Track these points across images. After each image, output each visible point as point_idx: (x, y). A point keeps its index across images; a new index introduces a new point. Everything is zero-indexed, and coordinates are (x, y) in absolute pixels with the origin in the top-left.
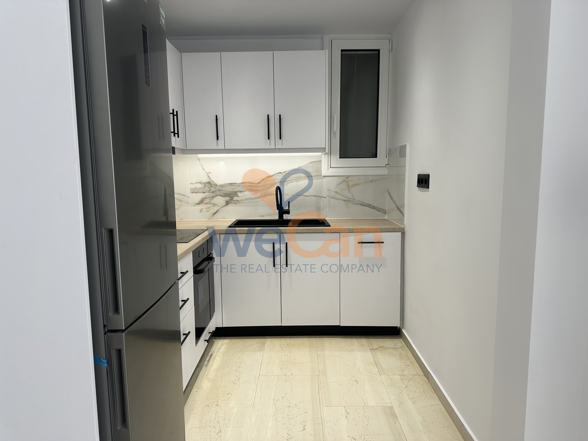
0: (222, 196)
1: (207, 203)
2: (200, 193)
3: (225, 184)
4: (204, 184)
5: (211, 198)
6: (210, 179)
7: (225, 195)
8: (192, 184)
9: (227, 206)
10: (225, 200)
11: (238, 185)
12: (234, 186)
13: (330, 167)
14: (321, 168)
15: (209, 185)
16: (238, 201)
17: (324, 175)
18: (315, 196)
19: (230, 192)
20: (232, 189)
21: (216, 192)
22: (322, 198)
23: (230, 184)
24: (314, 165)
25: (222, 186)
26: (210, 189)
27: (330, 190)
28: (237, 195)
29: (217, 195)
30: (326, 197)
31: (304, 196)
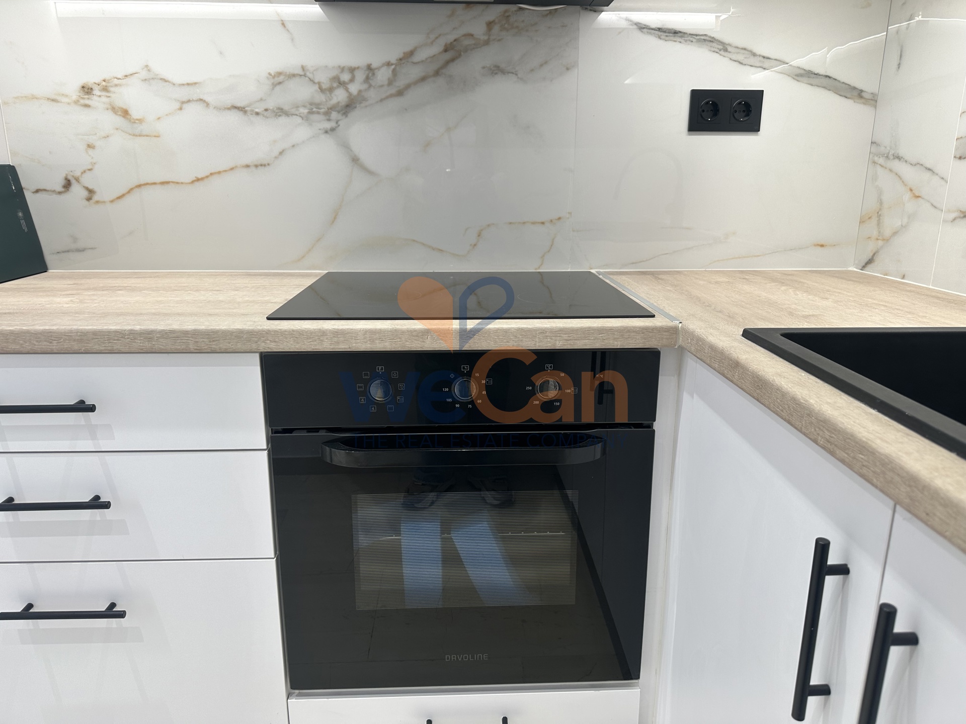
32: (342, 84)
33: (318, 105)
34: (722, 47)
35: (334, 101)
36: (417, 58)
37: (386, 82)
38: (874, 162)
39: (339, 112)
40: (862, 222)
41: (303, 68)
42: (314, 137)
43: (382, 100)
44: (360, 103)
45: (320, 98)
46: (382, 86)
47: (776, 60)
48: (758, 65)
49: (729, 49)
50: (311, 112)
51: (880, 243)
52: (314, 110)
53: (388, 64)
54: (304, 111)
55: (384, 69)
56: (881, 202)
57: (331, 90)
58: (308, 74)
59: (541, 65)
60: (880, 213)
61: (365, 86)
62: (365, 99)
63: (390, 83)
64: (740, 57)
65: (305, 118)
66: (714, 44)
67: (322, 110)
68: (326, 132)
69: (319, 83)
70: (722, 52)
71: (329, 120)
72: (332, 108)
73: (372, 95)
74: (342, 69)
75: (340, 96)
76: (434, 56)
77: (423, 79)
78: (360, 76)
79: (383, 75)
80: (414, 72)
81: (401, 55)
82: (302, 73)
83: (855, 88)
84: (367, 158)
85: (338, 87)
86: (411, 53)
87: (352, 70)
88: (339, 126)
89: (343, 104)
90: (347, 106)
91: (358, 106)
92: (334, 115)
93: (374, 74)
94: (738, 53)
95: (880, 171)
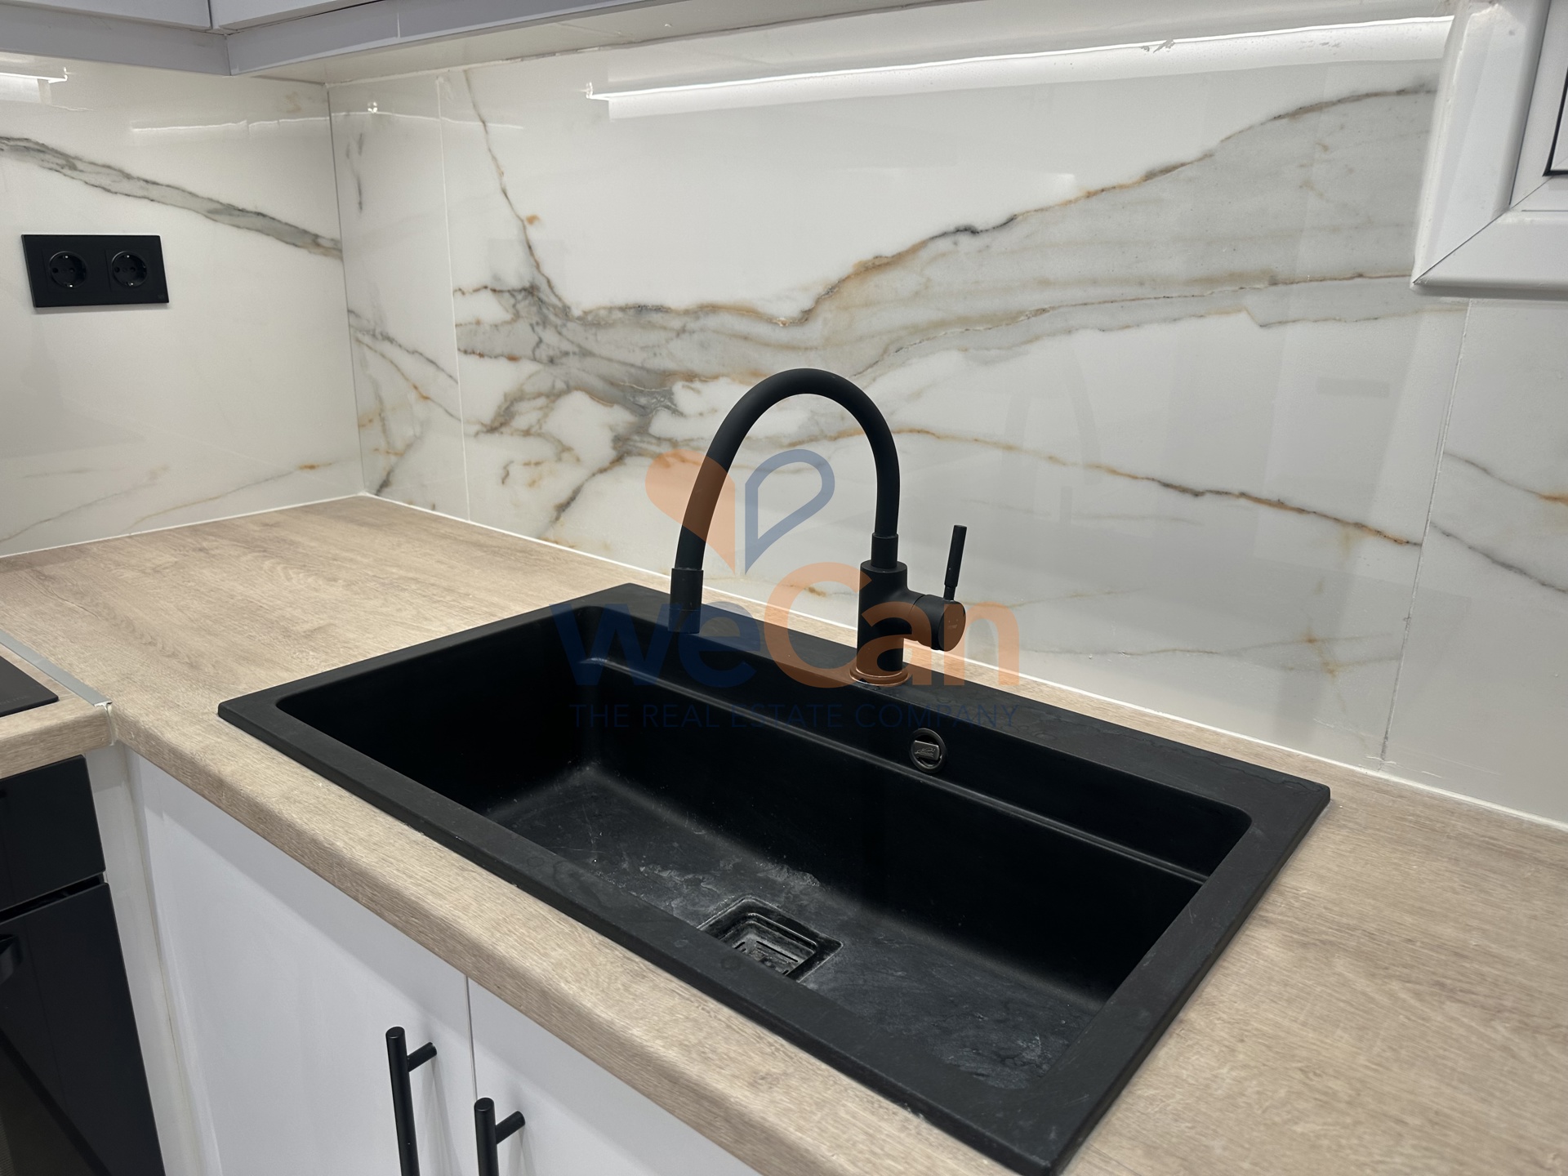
0: (593, 394)
1: (527, 433)
2: (496, 357)
3: (610, 309)
4: (512, 301)
5: (542, 401)
6: (538, 266)
7: (612, 392)
8: (463, 293)
9: (619, 470)
10: (611, 428)
11: (676, 323)
12: (652, 326)
13: (1549, 173)
14: (1411, 183)
15: (534, 309)
16: (673, 443)
17: (1443, 273)
18: (1280, 505)
19: (633, 370)
20: (643, 348)
21: (564, 360)
22: (1370, 551)
23: (632, 310)
24: (1325, 148)
25: (594, 321)
26: (541, 341)
27: (1485, 470)
28: (671, 400)
29: (572, 383)
30: (1418, 545)
31: (1167, 485)
34: (67, 163)
38: (358, 341)
40: (361, 426)
47: (168, 186)
48: (140, 193)
49: (80, 165)
51: (393, 459)
56: (380, 399)
60: (382, 415)
64: (104, 181)
66: (47, 157)
70: (67, 171)
83: (305, 232)
94: (98, 173)
95: (369, 354)
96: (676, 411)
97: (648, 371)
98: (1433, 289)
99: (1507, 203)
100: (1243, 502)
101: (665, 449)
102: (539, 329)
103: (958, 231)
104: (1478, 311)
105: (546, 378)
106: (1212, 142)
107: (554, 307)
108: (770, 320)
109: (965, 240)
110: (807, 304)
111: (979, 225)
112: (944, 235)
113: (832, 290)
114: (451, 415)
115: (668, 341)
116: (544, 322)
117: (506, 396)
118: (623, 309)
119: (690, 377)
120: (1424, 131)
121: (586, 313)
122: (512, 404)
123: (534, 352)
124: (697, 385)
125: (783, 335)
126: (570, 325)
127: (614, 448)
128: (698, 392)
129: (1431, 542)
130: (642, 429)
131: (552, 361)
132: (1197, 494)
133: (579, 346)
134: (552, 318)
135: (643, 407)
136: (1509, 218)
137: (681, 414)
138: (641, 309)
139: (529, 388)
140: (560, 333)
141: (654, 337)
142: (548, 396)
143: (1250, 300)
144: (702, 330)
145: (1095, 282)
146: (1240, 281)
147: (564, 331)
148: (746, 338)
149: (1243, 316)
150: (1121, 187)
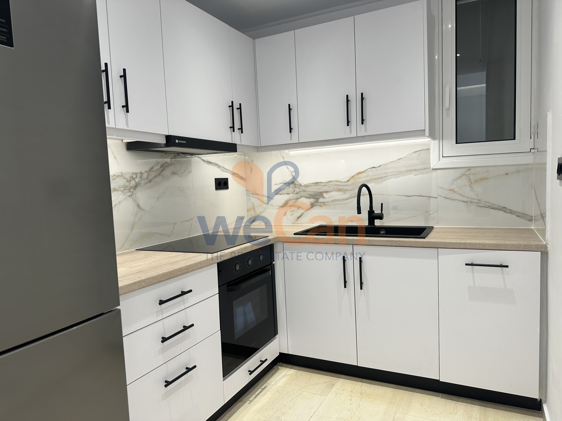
0: (306, 197)
2: (284, 194)
5: (294, 200)
7: (310, 196)
8: (278, 184)
9: (312, 209)
10: (310, 202)
11: (324, 184)
13: (443, 157)
14: (429, 158)
15: (294, 185)
16: (323, 203)
17: (434, 168)
18: (420, 196)
19: (315, 193)
20: (317, 189)
21: (300, 193)
22: (432, 199)
23: (315, 184)
24: (419, 155)
25: (306, 186)
26: (295, 190)
27: (443, 188)
28: (323, 196)
29: (301, 196)
30: (437, 198)
31: (406, 196)
32: (134, 179)
33: (126, 187)
35: (131, 185)
36: (154, 169)
37: (146, 178)
38: (248, 195)
39: (133, 189)
41: (121, 173)
42: (125, 198)
43: (145, 184)
44: (139, 185)
45: (127, 184)
46: (145, 179)
47: (229, 170)
48: (226, 171)
49: (220, 167)
50: (124, 189)
52: (125, 188)
53: (146, 172)
54: (122, 189)
55: (145, 173)
57: (130, 181)
58: (123, 175)
59: (184, 172)
60: (254, 208)
61: (140, 179)
62: (140, 184)
63: (147, 178)
64: (222, 169)
65: (123, 192)
67: (128, 188)
68: (129, 196)
69: (127, 179)
71: (130, 192)
72: (131, 188)
73: (143, 182)
74: (133, 174)
75: (133, 183)
76: (158, 169)
77: (156, 176)
78: (139, 176)
79: (145, 175)
80: (153, 174)
81: (150, 169)
82: (121, 175)
84: (141, 205)
85: (132, 180)
86: (152, 168)
87: (136, 174)
88: (133, 194)
89: (134, 186)
90: (135, 186)
91: (138, 186)
92: (132, 190)
93: (142, 175)
95: (251, 198)
96: (324, 198)
97: (318, 192)
98: (433, 169)
99: (439, 160)
100: (416, 196)
101: (322, 204)
102: (295, 189)
103: (372, 168)
104: (438, 171)
105: (296, 196)
106: (406, 156)
107: (298, 185)
108: (342, 182)
109: (373, 169)
110: (348, 179)
111: (375, 167)
112: (370, 168)
113: (353, 177)
114: (272, 206)
115: (322, 187)
116: (296, 187)
117: (286, 200)
118: (313, 183)
119: (327, 192)
120: (430, 153)
121: (305, 185)
122: (287, 201)
123: (293, 192)
124: (328, 193)
125: (344, 184)
126: (301, 187)
127: (311, 205)
128: (328, 194)
129: (439, 197)
130: (317, 202)
131: (297, 193)
132: (410, 196)
133: (303, 190)
134: (298, 186)
135: (317, 198)
136: (440, 162)
137: (325, 198)
138: (316, 183)
139: (291, 198)
140: (299, 189)
141: (319, 187)
142: (296, 199)
143: (413, 173)
144: (329, 185)
145: (393, 172)
146: (411, 171)
147: (300, 188)
148: (337, 185)
149: (412, 175)
150: (395, 161)
